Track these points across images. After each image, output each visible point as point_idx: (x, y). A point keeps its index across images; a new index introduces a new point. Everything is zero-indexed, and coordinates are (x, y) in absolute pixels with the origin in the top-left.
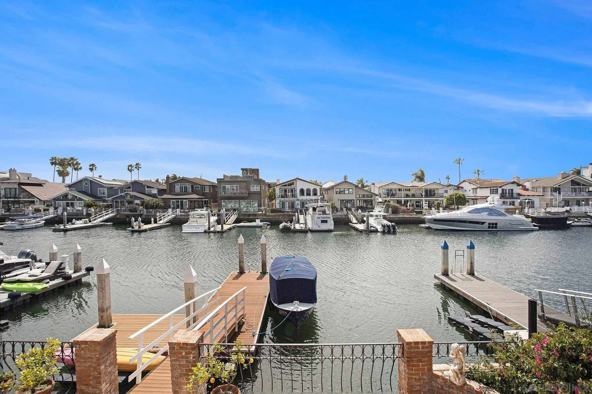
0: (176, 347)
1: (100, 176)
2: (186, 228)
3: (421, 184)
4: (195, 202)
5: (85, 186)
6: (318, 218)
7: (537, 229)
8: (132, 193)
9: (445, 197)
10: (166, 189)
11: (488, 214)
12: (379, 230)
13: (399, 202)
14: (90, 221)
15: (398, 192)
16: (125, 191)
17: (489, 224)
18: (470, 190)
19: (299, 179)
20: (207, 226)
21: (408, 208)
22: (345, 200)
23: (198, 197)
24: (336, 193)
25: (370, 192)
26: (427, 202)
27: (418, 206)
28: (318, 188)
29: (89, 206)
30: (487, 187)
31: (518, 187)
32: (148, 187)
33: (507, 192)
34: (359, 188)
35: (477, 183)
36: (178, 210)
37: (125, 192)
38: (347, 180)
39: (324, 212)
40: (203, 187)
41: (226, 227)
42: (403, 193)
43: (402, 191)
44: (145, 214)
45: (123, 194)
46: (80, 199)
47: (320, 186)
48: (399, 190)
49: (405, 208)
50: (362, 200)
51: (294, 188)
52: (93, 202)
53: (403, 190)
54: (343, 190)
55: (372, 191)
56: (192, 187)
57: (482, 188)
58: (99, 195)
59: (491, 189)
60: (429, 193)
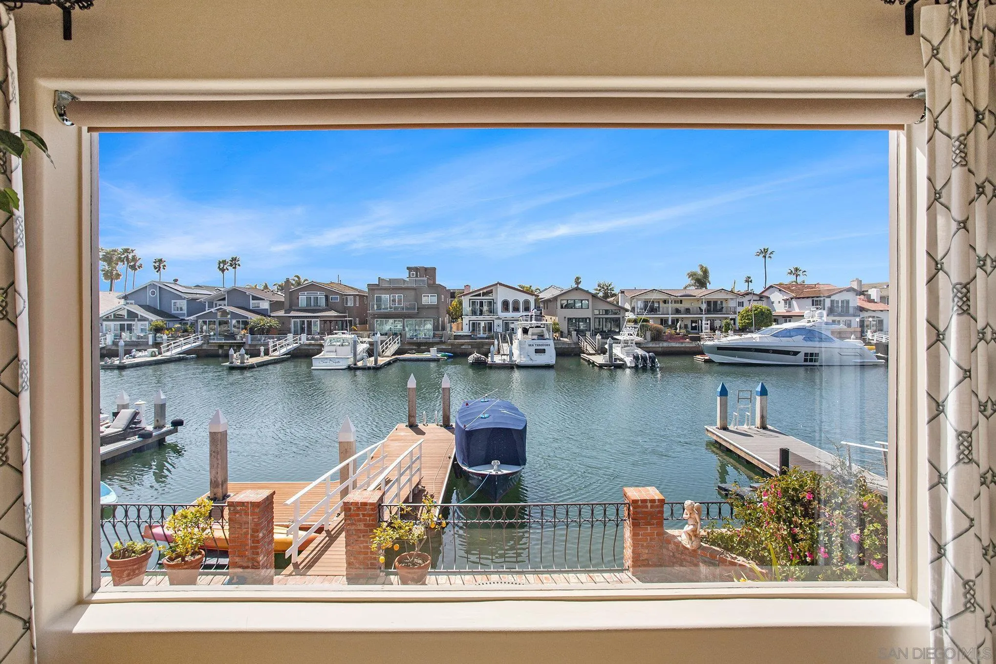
0: (352, 507)
1: (176, 280)
2: (317, 363)
3: (699, 293)
4: (330, 323)
5: (150, 297)
6: (530, 345)
7: (882, 362)
8: (229, 309)
9: (739, 312)
10: (283, 302)
11: (804, 339)
12: (629, 365)
13: (663, 322)
14: (160, 353)
15: (662, 304)
16: (216, 304)
17: (806, 354)
18: (779, 302)
19: (501, 284)
20: (352, 359)
21: (678, 331)
22: (576, 319)
23: (336, 314)
24: (562, 307)
25: (617, 305)
26: (709, 322)
27: (694, 328)
28: (532, 299)
29: (158, 330)
30: (808, 298)
31: (858, 297)
32: (255, 298)
33: (840, 305)
34: (599, 299)
35: (792, 291)
36: (304, 337)
37: (216, 307)
38: (580, 286)
39: (541, 336)
40: (344, 297)
41: (382, 361)
42: (671, 306)
43: (668, 303)
44: (249, 342)
45: (213, 310)
46: (143, 319)
47: (536, 295)
48: (665, 302)
49: (673, 332)
50: (603, 318)
51: (493, 299)
52: (165, 324)
53: (670, 301)
54: (572, 302)
55: (620, 305)
56: (327, 297)
57: (799, 298)
58: (173, 312)
59: (813, 301)
60: (714, 307)
